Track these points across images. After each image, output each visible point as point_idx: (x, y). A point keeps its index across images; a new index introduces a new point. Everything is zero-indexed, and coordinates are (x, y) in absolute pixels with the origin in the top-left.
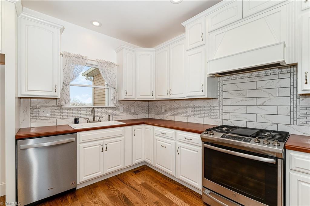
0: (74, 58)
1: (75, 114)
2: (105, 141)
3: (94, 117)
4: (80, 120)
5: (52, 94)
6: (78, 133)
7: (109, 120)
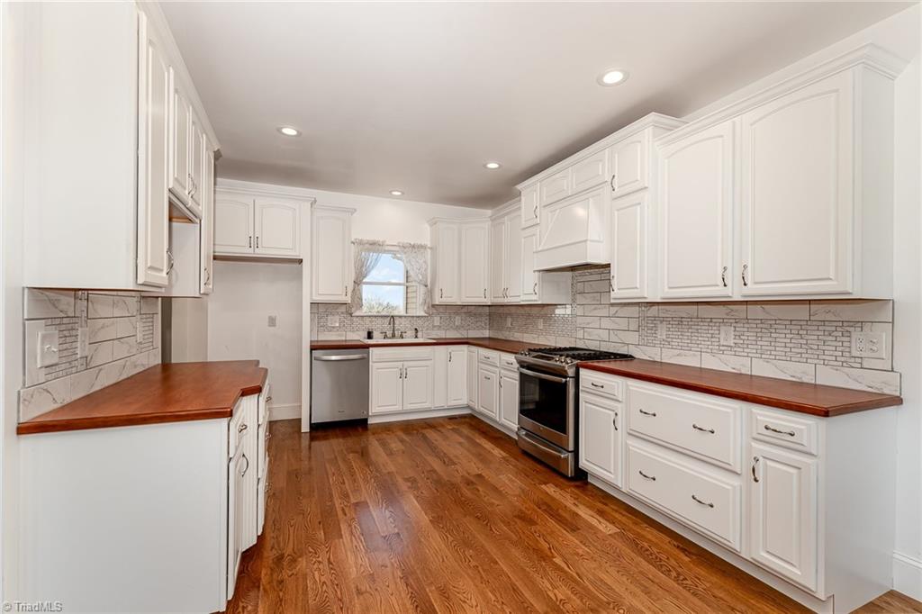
0: (367, 245)
1: (368, 325)
2: (405, 363)
3: (393, 331)
4: (375, 334)
5: (343, 299)
6: (371, 349)
7: (416, 337)
